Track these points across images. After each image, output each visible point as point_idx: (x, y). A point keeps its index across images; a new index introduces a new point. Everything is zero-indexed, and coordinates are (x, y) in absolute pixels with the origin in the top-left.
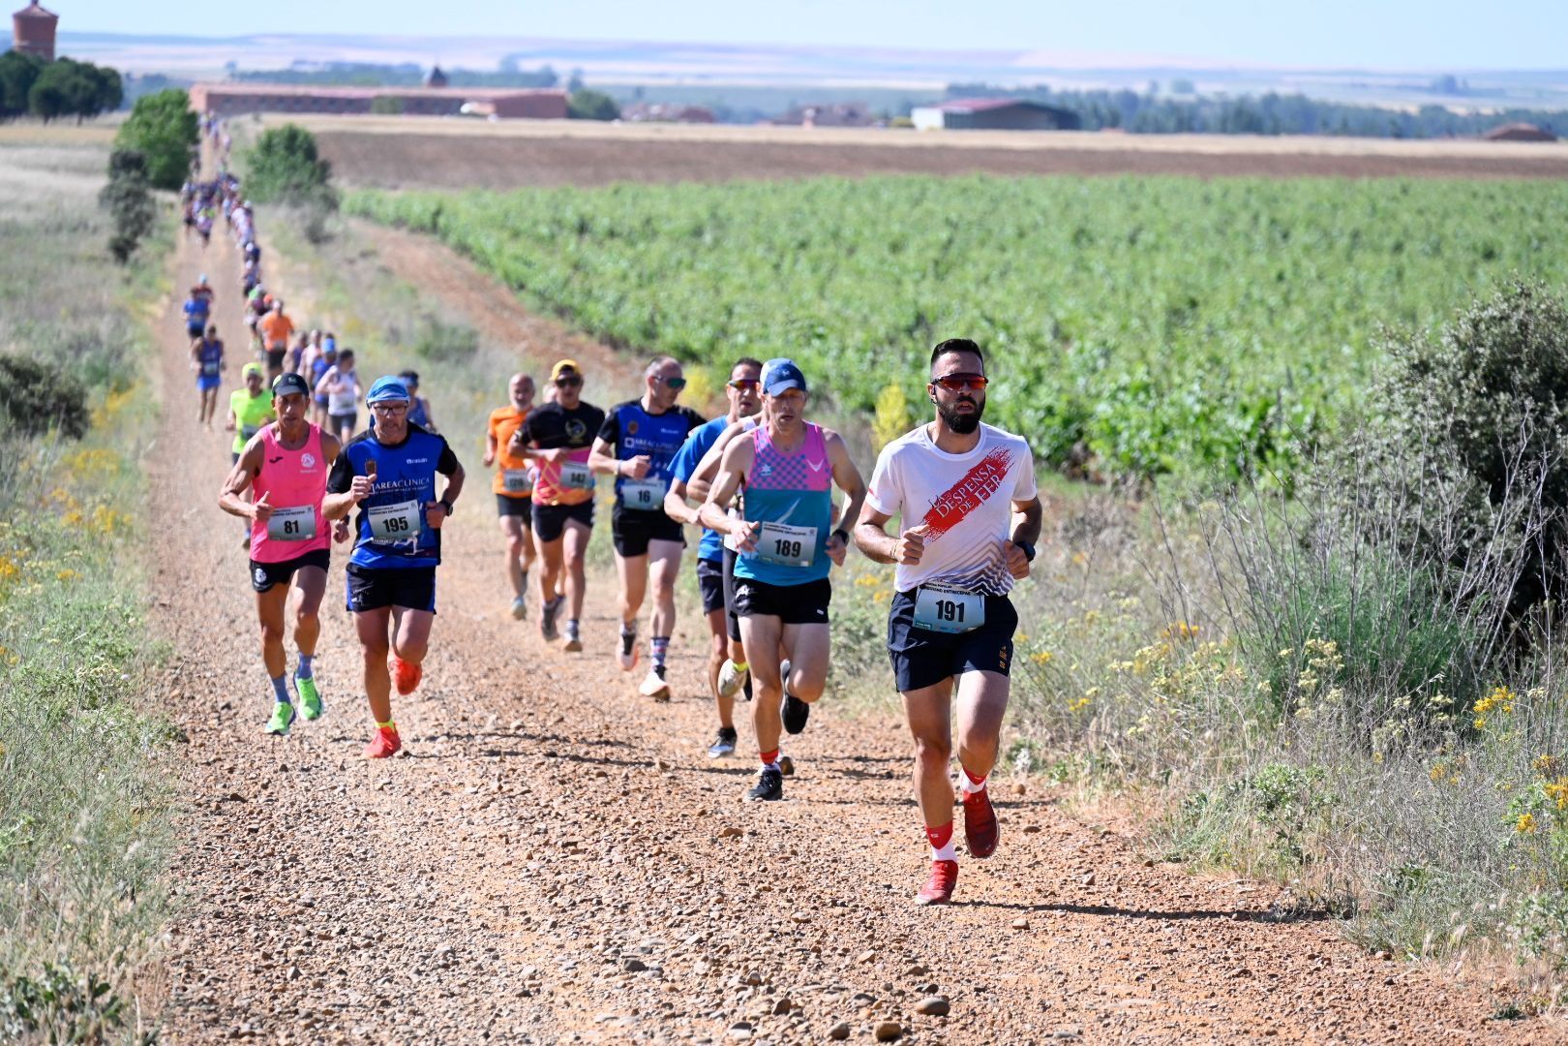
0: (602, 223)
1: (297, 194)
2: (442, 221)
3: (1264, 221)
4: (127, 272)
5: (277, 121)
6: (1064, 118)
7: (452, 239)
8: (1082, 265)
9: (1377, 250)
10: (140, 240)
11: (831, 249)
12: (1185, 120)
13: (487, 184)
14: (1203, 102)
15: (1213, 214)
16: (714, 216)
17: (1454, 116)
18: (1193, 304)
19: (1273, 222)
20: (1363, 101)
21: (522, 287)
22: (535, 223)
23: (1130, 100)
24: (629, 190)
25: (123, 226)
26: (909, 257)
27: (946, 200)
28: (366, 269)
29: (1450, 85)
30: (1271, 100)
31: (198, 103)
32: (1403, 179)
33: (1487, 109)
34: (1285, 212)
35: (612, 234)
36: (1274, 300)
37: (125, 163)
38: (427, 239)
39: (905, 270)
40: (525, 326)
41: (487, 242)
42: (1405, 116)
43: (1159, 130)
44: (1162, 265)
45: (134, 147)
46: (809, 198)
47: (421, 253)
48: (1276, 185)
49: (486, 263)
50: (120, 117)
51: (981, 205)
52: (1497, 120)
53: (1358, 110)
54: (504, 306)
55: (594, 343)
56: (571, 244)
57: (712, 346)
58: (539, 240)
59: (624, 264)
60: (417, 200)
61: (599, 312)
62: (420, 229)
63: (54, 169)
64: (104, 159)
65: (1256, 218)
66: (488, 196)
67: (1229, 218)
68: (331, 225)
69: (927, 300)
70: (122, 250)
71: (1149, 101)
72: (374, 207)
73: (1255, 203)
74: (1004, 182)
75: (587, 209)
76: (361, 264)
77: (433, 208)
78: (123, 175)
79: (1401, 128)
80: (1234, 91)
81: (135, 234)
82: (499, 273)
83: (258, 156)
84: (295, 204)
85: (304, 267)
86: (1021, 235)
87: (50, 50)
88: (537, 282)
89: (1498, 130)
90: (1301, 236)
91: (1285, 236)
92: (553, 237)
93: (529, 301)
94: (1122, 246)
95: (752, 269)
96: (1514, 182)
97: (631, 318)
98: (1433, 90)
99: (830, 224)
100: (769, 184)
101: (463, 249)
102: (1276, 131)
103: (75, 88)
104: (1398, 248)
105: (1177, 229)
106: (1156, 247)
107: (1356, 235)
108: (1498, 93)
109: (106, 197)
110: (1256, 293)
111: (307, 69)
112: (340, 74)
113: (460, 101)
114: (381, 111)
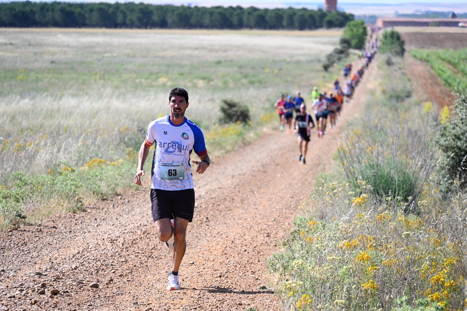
2: (428, 58)
7: (430, 64)
31: (379, 23)
37: (344, 41)
38: (425, 63)
45: (348, 36)
49: (436, 70)
62: (424, 61)
63: (325, 44)
70: (327, 67)
72: (416, 54)
81: (333, 63)
82: (437, 73)
101: (432, 66)
111: (419, 13)
112: (427, 14)
113: (458, 22)
114: (432, 26)
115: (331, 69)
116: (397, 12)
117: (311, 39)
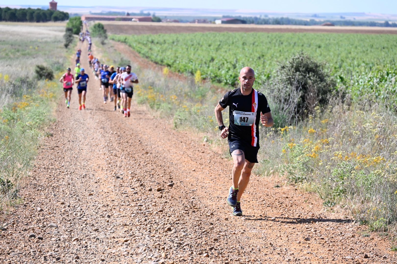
0: (156, 41)
1: (100, 36)
2: (126, 40)
3: (278, 41)
4: (67, 50)
5: (97, 22)
6: (243, 22)
7: (128, 44)
8: (243, 49)
9: (298, 46)
10: (70, 44)
11: (198, 46)
12: (266, 22)
13: (136, 33)
14: (270, 19)
15: (269, 39)
16: (177, 39)
17: (316, 22)
18: (263, 56)
19: (280, 41)
20: (300, 19)
21: (140, 53)
22: (143, 41)
23: (256, 18)
24: (162, 35)
25: (67, 41)
26: (212, 47)
27: (220, 37)
28: (112, 50)
29: (315, 16)
30: (282, 18)
31: (83, 19)
32: (305, 33)
33: (322, 20)
34: (282, 39)
35: (157, 43)
36: (278, 55)
37: (69, 30)
38: (124, 44)
39: (211, 50)
40: (140, 60)
41: (134, 45)
42: (307, 21)
43: (261, 24)
44: (259, 49)
45: (70, 26)
46: (195, 37)
47: (122, 46)
48: (282, 34)
49: (134, 48)
50: (68, 21)
51: (226, 38)
52: (324, 22)
53: (298, 21)
54: (137, 56)
55: (152, 63)
56: (150, 45)
57: (173, 63)
58: (144, 44)
59: (159, 48)
60: (122, 37)
61: (153, 57)
62: (122, 42)
63: (55, 31)
64: (64, 29)
65: (277, 40)
66: (136, 36)
67: (272, 40)
68: (106, 41)
69: (214, 56)
70: (66, 46)
71: (260, 19)
72: (114, 38)
73: (277, 37)
74: (231, 33)
75: (153, 38)
76: (111, 49)
77: (125, 38)
78: (68, 32)
79: (306, 24)
80: (275, 17)
81: (69, 43)
82: (136, 50)
83: (93, 28)
84: (100, 37)
85: (100, 49)
86: (233, 43)
87: (56, 9)
88: (143, 52)
89: (324, 24)
90: (285, 43)
91: (282, 43)
92: (146, 44)
93: (141, 55)
94: (251, 46)
95: (182, 49)
96: (325, 33)
97: (159, 58)
98: (312, 16)
99: (198, 41)
100: (188, 34)
101: (130, 46)
102: (283, 24)
103: (60, 16)
104: (303, 46)
105: (262, 42)
106: (257, 46)
107: (295, 43)
108: (324, 17)
109: (65, 36)
110: (275, 54)
111: (105, 12)
112: (110, 13)
113: (132, 19)
114: (117, 20)
115: (69, 47)
116: (90, 12)
117: (46, 28)
